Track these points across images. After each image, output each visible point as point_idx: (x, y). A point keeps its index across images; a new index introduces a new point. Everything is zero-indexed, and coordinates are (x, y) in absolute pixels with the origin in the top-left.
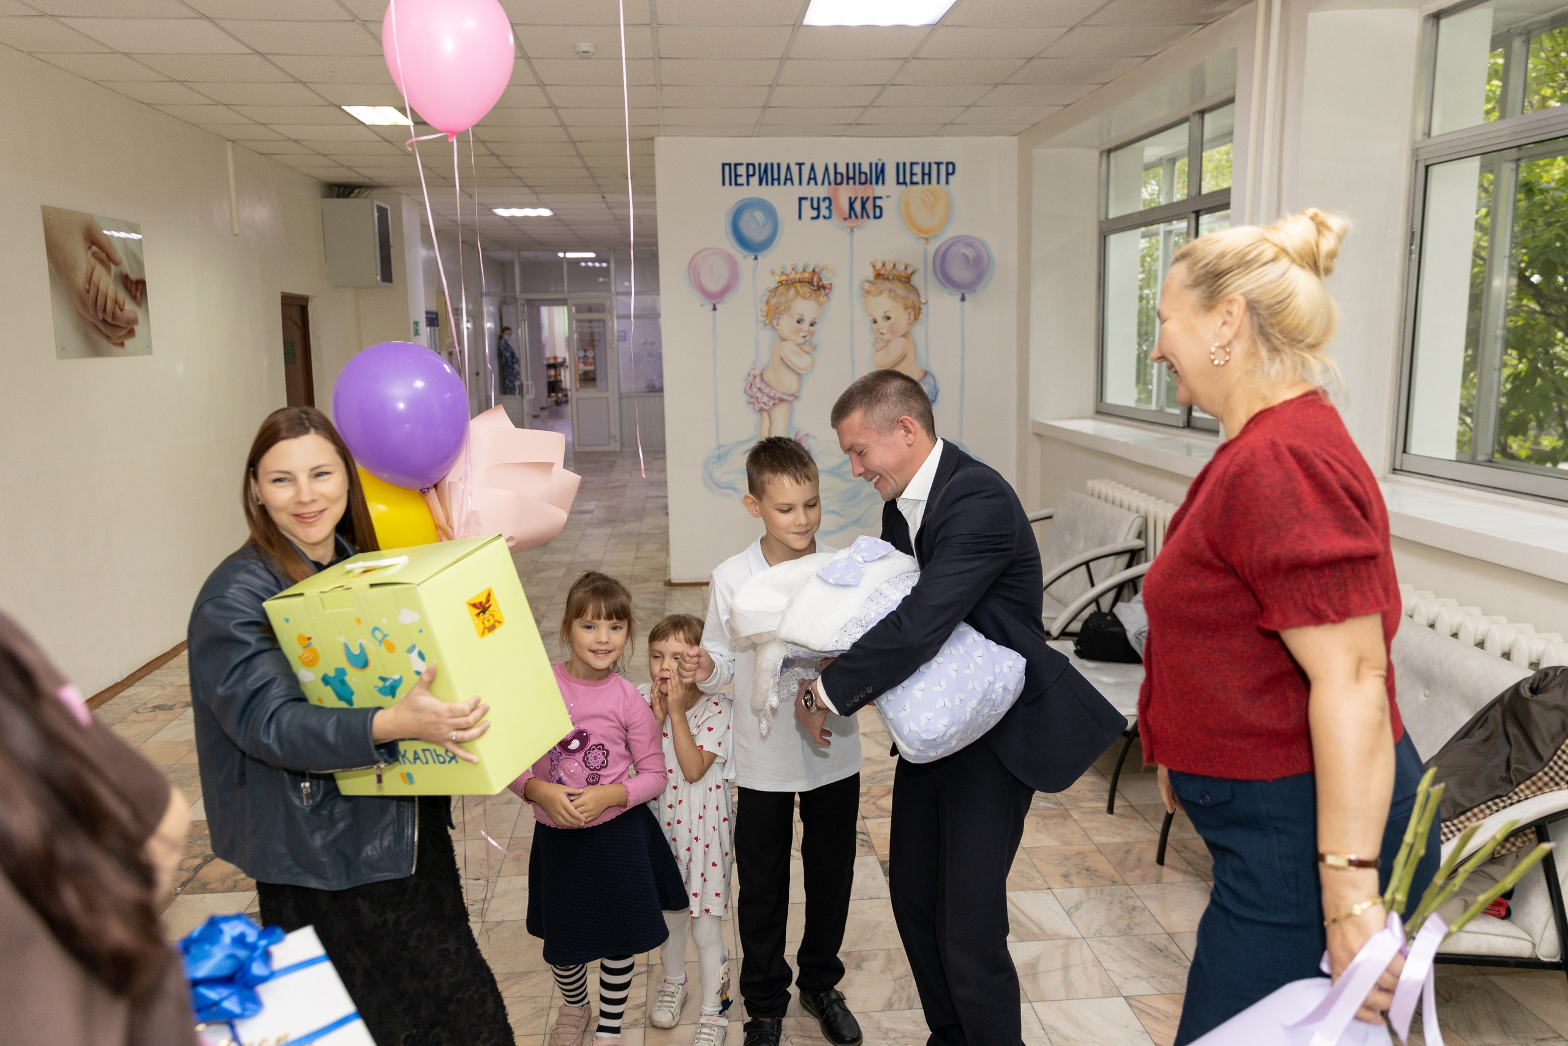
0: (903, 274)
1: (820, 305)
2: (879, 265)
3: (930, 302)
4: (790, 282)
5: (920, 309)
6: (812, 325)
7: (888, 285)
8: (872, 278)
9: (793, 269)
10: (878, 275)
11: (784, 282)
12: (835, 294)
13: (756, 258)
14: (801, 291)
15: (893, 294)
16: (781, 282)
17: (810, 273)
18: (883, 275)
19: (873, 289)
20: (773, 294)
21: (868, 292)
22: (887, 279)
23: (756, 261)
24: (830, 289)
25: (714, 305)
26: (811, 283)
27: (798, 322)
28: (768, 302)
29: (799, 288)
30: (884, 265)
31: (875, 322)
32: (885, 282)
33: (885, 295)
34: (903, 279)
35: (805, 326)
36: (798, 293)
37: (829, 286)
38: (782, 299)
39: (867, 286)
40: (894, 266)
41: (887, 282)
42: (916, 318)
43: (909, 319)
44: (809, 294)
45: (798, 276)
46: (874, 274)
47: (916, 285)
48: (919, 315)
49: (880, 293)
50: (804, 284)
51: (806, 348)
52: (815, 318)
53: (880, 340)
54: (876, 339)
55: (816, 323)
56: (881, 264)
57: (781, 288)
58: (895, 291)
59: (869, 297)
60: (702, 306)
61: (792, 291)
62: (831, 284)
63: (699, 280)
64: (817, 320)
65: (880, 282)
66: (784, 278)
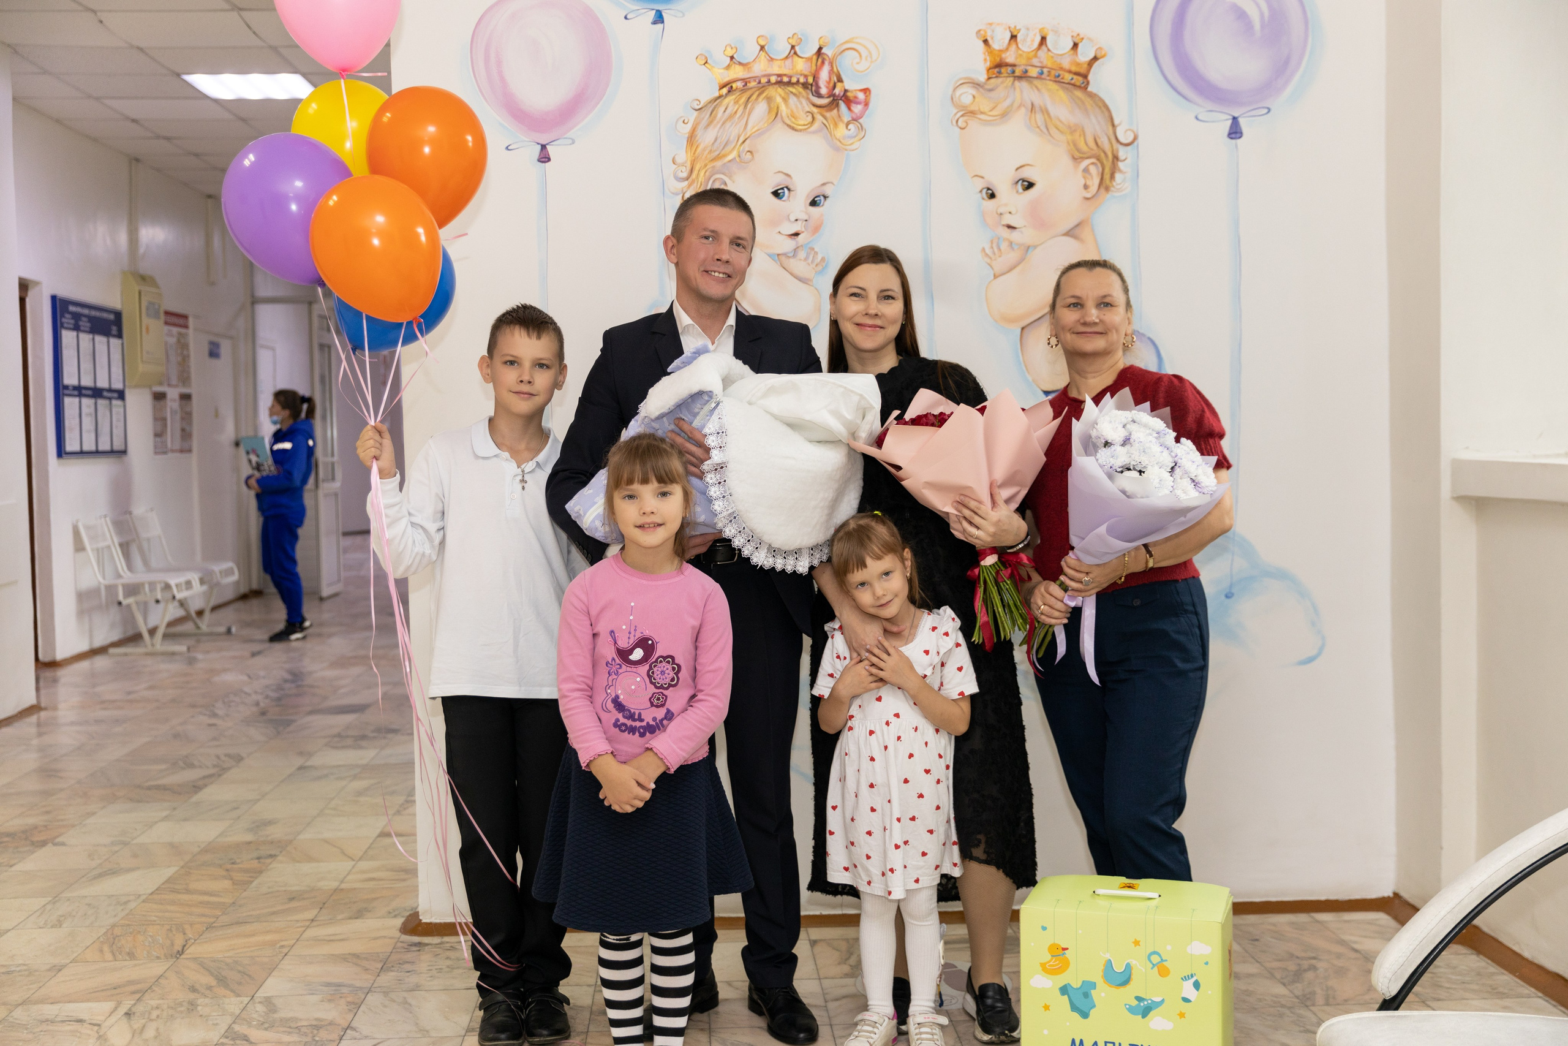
0: (1066, 63)
1: (838, 147)
2: (1000, 40)
3: (1140, 140)
4: (753, 84)
5: (1116, 158)
6: (814, 203)
7: (1025, 92)
8: (982, 77)
9: (762, 48)
10: (998, 67)
11: (740, 84)
12: (877, 117)
13: (659, 19)
14: (783, 107)
15: (1039, 117)
16: (728, 86)
17: (809, 59)
18: (1014, 65)
19: (984, 104)
20: (706, 115)
21: (970, 113)
22: (1024, 76)
23: (660, 26)
24: (866, 104)
25: (544, 147)
26: (811, 86)
27: (776, 194)
28: (691, 139)
29: (779, 100)
30: (1013, 37)
31: (992, 196)
32: (1017, 83)
33: (1019, 119)
34: (1068, 77)
35: (796, 205)
36: (775, 114)
37: (861, 96)
38: (733, 131)
39: (966, 96)
40: (1043, 39)
41: (1023, 85)
42: (1105, 184)
43: (1086, 187)
44: (810, 118)
45: (776, 69)
46: (988, 64)
47: (1102, 95)
48: (1112, 177)
49: (1005, 115)
50: (791, 89)
51: (799, 266)
52: (824, 184)
53: (1004, 246)
54: (995, 242)
55: (825, 197)
56: (1008, 36)
57: (731, 98)
58: (1045, 111)
59: (973, 124)
60: (507, 148)
61: (760, 108)
62: (866, 91)
63: (503, 80)
64: (828, 190)
65: (1004, 83)
66: (738, 72)
